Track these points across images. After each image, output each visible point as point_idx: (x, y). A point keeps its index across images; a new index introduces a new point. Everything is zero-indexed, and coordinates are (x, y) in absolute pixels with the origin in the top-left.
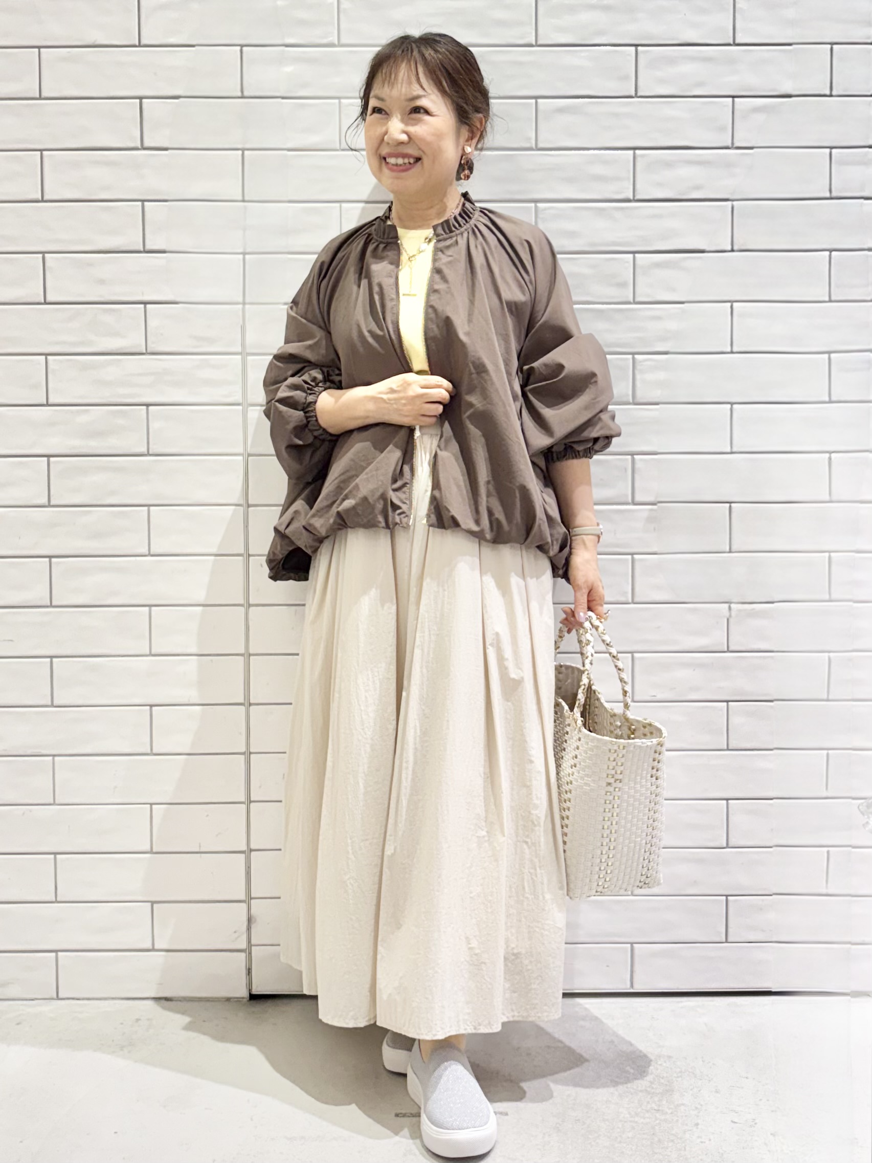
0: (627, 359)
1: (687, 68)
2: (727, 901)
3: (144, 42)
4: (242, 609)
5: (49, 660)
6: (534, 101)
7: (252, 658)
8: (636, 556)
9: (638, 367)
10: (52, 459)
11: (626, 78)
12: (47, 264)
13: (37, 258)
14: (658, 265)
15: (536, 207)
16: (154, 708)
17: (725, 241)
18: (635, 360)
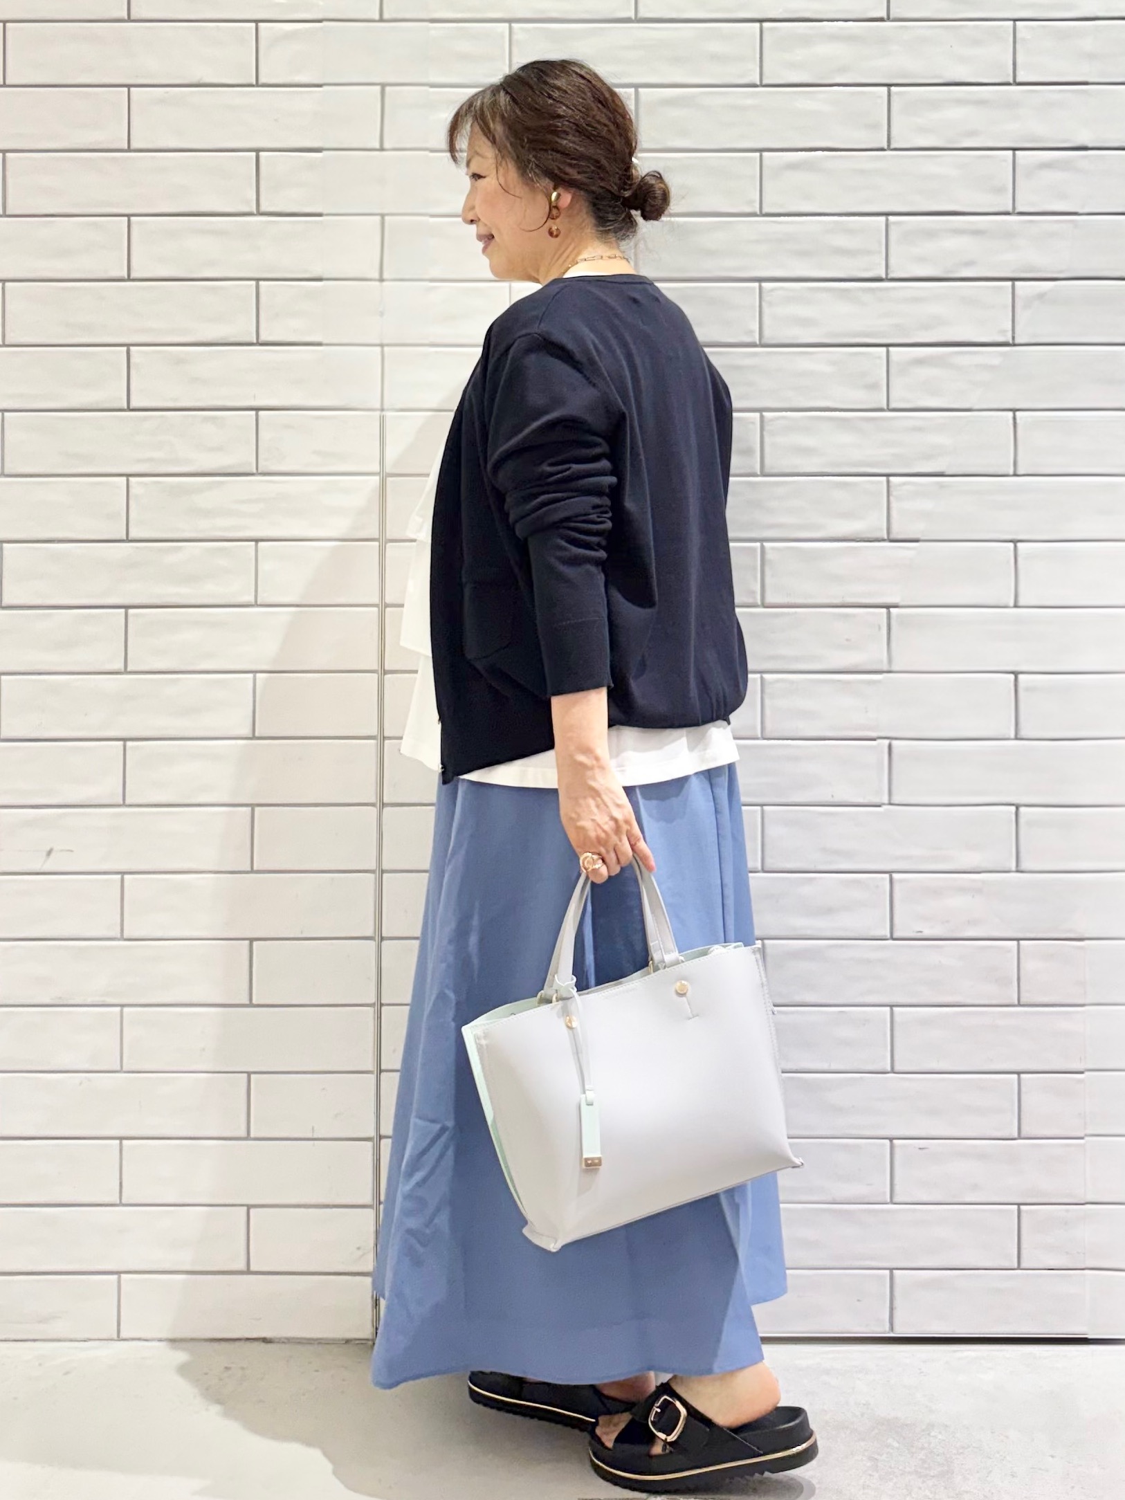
0: (881, 482)
1: (954, 114)
2: (1019, 1211)
3: (262, 80)
4: (373, 811)
5: (119, 876)
6: (757, 154)
7: (385, 875)
8: (894, 742)
9: (894, 493)
10: (131, 611)
11: (875, 126)
12: (132, 360)
13: (119, 352)
14: (920, 362)
15: (760, 288)
16: (255, 943)
17: (1003, 332)
18: (891, 484)
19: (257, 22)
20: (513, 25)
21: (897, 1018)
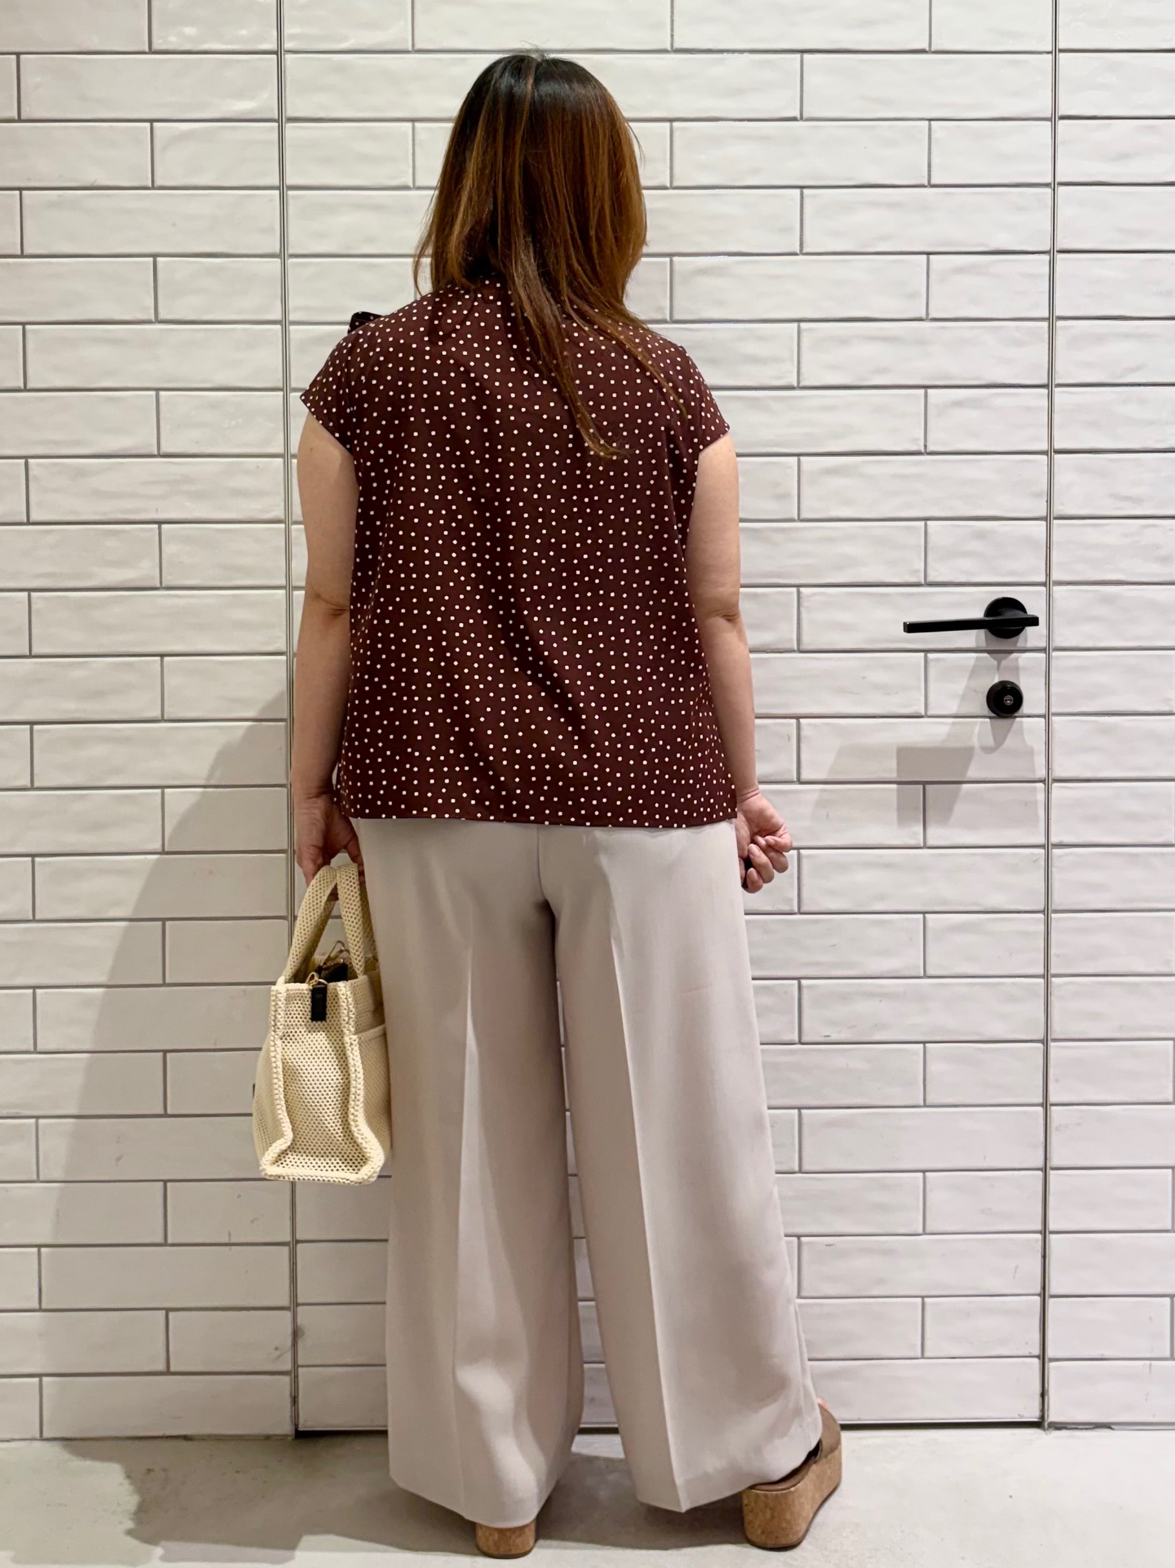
0: (791, 593)
1: (867, 217)
2: (923, 1303)
3: (158, 183)
5: (31, 991)
6: (667, 260)
8: (801, 851)
9: (805, 603)
10: (36, 727)
12: (31, 473)
13: (17, 464)
14: (828, 472)
16: (168, 1055)
17: (916, 440)
18: (802, 595)
19: (152, 121)
20: (417, 125)
21: (805, 1120)
